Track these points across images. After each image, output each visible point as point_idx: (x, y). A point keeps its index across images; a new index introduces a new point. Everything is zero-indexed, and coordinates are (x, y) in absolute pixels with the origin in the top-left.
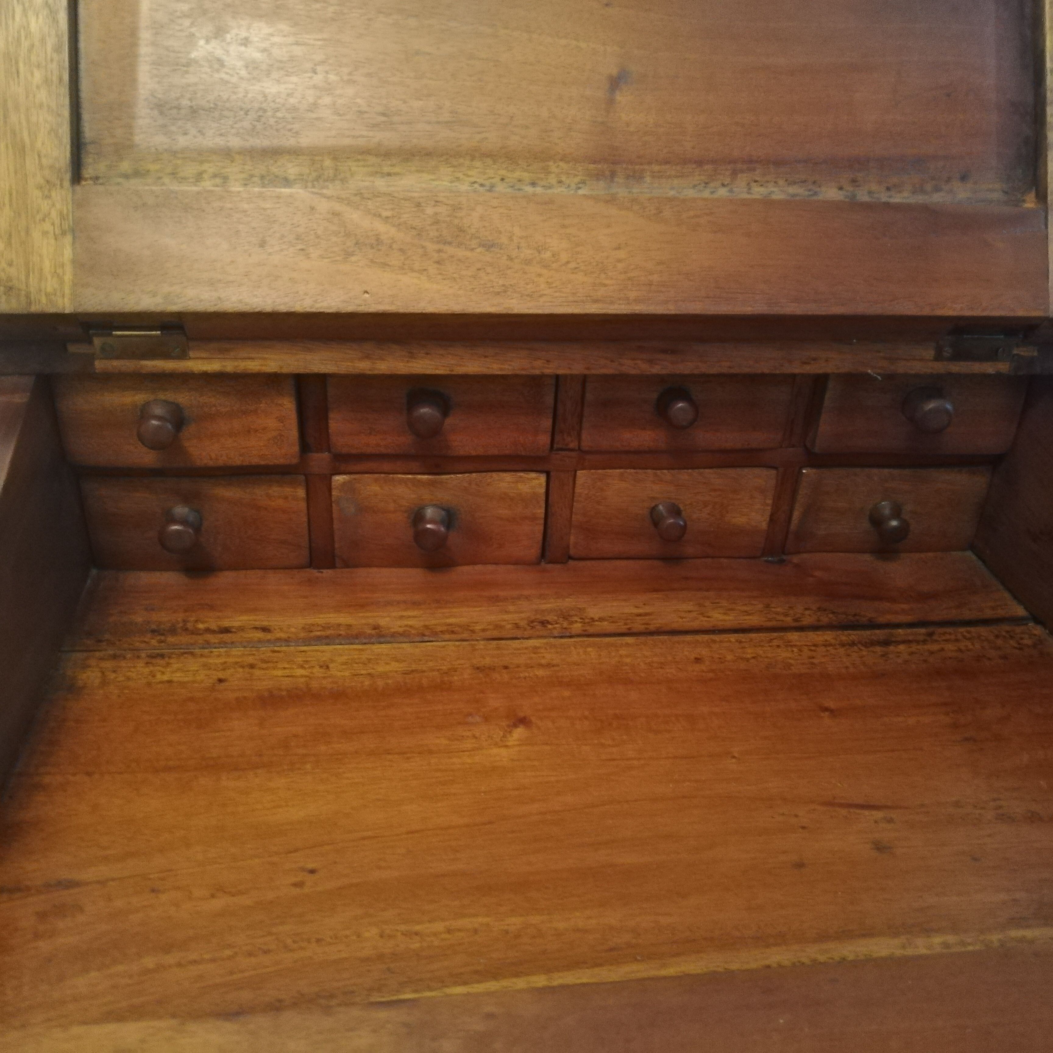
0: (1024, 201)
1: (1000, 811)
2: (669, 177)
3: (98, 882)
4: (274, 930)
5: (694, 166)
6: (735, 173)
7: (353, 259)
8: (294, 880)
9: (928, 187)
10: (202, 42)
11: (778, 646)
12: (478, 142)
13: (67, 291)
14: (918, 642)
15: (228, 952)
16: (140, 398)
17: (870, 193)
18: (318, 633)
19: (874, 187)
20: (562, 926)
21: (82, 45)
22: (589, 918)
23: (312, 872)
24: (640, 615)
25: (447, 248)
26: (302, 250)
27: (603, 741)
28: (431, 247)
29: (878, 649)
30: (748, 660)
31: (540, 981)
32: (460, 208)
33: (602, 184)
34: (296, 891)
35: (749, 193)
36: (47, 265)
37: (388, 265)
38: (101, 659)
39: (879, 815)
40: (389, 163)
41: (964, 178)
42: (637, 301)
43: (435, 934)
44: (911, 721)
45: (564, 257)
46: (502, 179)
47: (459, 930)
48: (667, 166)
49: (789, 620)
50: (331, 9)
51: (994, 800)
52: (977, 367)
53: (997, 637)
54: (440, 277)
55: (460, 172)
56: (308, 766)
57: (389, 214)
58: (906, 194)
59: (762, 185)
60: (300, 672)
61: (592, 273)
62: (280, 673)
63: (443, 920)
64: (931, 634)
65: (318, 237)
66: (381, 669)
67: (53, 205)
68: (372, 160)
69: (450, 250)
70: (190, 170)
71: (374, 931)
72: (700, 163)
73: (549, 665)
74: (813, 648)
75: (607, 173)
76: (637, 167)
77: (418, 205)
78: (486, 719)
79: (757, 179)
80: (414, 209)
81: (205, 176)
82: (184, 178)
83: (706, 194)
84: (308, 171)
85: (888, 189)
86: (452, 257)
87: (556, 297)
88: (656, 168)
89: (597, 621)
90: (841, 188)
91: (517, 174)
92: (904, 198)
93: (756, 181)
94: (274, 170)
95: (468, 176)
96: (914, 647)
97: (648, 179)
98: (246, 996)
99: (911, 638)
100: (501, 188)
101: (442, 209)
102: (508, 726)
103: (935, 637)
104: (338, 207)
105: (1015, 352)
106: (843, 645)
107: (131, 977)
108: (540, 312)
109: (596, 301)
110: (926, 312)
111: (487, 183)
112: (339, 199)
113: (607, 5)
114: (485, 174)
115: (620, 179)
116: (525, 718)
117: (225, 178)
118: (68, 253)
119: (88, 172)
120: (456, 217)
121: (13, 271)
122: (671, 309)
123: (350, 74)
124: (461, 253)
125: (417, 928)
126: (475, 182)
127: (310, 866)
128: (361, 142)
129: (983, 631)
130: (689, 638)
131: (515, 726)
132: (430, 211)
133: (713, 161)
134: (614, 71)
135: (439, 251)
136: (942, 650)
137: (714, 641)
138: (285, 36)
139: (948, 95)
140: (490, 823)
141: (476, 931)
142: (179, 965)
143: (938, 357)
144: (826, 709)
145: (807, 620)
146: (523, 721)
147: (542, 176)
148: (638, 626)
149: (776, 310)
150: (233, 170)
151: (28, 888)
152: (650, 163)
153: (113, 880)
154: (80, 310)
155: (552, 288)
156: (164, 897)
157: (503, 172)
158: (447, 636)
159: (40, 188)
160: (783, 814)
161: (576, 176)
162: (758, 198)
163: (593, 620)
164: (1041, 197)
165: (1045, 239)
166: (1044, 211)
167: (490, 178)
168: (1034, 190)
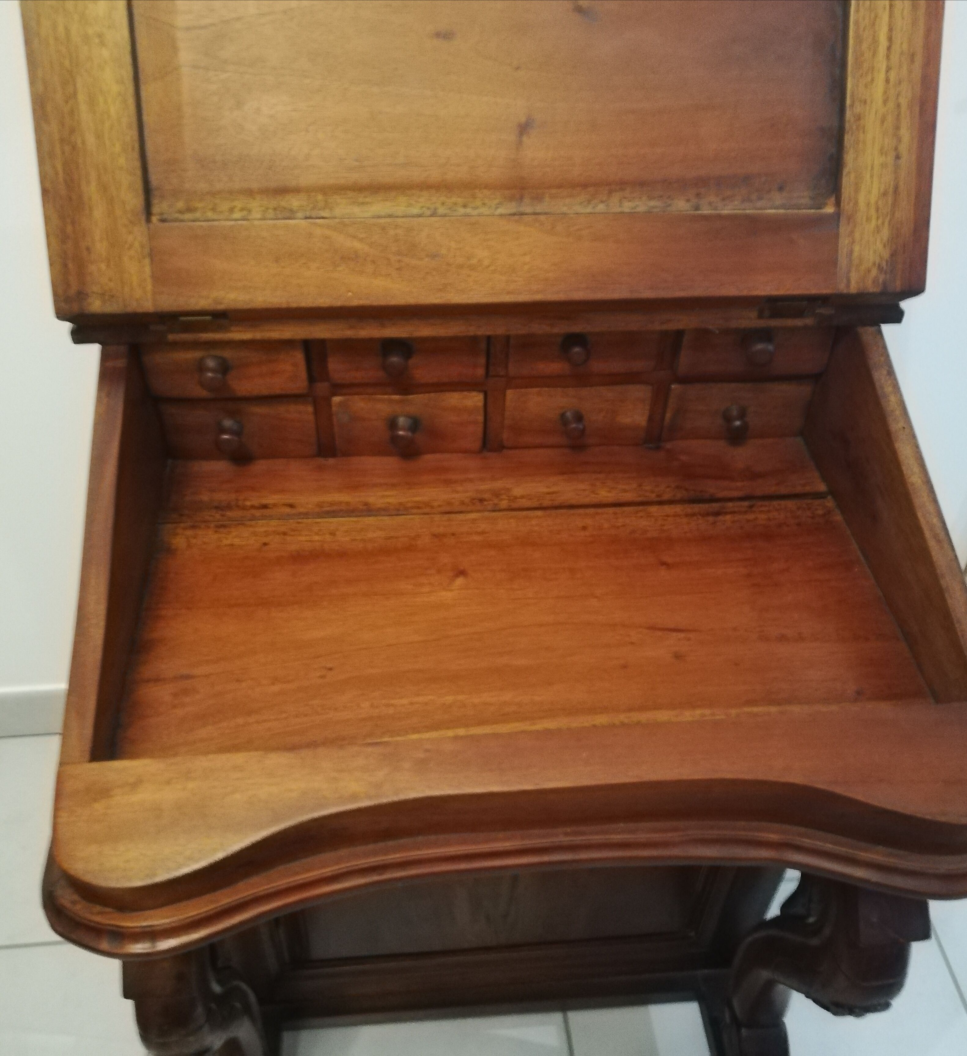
0: (826, 204)
1: (761, 634)
2: (563, 197)
3: (204, 676)
4: (310, 703)
5: (581, 188)
6: (610, 192)
7: (340, 269)
8: (318, 674)
9: (754, 197)
10: (227, 113)
11: (642, 517)
12: (425, 178)
13: (149, 295)
14: (740, 512)
15: (284, 715)
16: (198, 354)
17: (710, 202)
18: (328, 509)
19: (712, 199)
20: (476, 700)
21: (145, 118)
22: (492, 697)
23: (330, 669)
24: (548, 493)
25: (403, 258)
26: (305, 263)
27: (514, 586)
28: (394, 258)
29: (711, 519)
30: (618, 527)
31: (461, 732)
32: (412, 231)
33: (514, 204)
34: (321, 681)
35: (620, 207)
36: (135, 280)
37: (364, 272)
38: (185, 529)
39: (682, 635)
40: (362, 195)
41: (781, 189)
42: (538, 292)
43: (402, 706)
44: (720, 572)
45: (486, 262)
46: (443, 204)
47: (417, 703)
48: (560, 190)
49: (653, 497)
50: (318, 82)
51: (760, 626)
52: (790, 322)
53: (798, 508)
54: (400, 279)
55: (413, 200)
56: (325, 603)
57: (363, 236)
59: (630, 201)
60: (317, 538)
61: (506, 273)
62: (303, 538)
63: (407, 697)
64: (751, 507)
65: (315, 254)
66: (370, 535)
67: (136, 238)
68: (350, 194)
69: (408, 260)
70: (225, 206)
71: (367, 704)
72: (585, 186)
73: (483, 533)
74: (666, 518)
75: (518, 196)
76: (539, 191)
77: (384, 229)
78: (439, 571)
79: (626, 196)
80: (381, 232)
81: (236, 210)
82: (221, 212)
83: (589, 209)
84: (306, 204)
85: (723, 199)
86: (408, 265)
87: (481, 291)
88: (554, 191)
89: (519, 498)
90: (688, 201)
91: (454, 199)
93: (625, 198)
94: (283, 204)
95: (419, 202)
96: (737, 517)
97: (547, 199)
98: (297, 739)
99: (736, 509)
101: (400, 232)
102: (453, 576)
103: (754, 509)
104: (328, 232)
105: (818, 311)
106: (687, 515)
107: (230, 729)
108: (469, 302)
109: (509, 293)
110: (745, 293)
111: (432, 207)
112: (329, 227)
113: (517, 69)
114: (430, 200)
115: (527, 200)
116: (464, 571)
117: (250, 211)
118: (148, 271)
119: (156, 209)
120: (409, 236)
121: (112, 285)
122: (561, 297)
123: (333, 131)
124: (414, 262)
125: (393, 702)
126: (423, 207)
127: (329, 665)
128: (342, 181)
129: (790, 504)
130: (581, 511)
131: (457, 576)
132: (392, 232)
133: (594, 185)
134: (523, 119)
135: (399, 261)
136: (756, 519)
137: (597, 514)
138: (285, 105)
139: (771, 126)
140: (438, 640)
141: (426, 704)
142: (257, 722)
143: (760, 316)
144: (664, 564)
145: (666, 497)
146: (462, 573)
147: (471, 200)
148: (546, 503)
149: (635, 295)
150: (254, 205)
152: (548, 188)
153: (213, 674)
154: (159, 309)
155: (478, 284)
156: (244, 685)
157: (443, 199)
158: (415, 511)
159: (126, 226)
160: (621, 635)
161: (495, 199)
162: (627, 210)
163: (516, 498)
164: (838, 203)
165: (837, 236)
166: (837, 216)
167: (435, 203)
168: (834, 196)
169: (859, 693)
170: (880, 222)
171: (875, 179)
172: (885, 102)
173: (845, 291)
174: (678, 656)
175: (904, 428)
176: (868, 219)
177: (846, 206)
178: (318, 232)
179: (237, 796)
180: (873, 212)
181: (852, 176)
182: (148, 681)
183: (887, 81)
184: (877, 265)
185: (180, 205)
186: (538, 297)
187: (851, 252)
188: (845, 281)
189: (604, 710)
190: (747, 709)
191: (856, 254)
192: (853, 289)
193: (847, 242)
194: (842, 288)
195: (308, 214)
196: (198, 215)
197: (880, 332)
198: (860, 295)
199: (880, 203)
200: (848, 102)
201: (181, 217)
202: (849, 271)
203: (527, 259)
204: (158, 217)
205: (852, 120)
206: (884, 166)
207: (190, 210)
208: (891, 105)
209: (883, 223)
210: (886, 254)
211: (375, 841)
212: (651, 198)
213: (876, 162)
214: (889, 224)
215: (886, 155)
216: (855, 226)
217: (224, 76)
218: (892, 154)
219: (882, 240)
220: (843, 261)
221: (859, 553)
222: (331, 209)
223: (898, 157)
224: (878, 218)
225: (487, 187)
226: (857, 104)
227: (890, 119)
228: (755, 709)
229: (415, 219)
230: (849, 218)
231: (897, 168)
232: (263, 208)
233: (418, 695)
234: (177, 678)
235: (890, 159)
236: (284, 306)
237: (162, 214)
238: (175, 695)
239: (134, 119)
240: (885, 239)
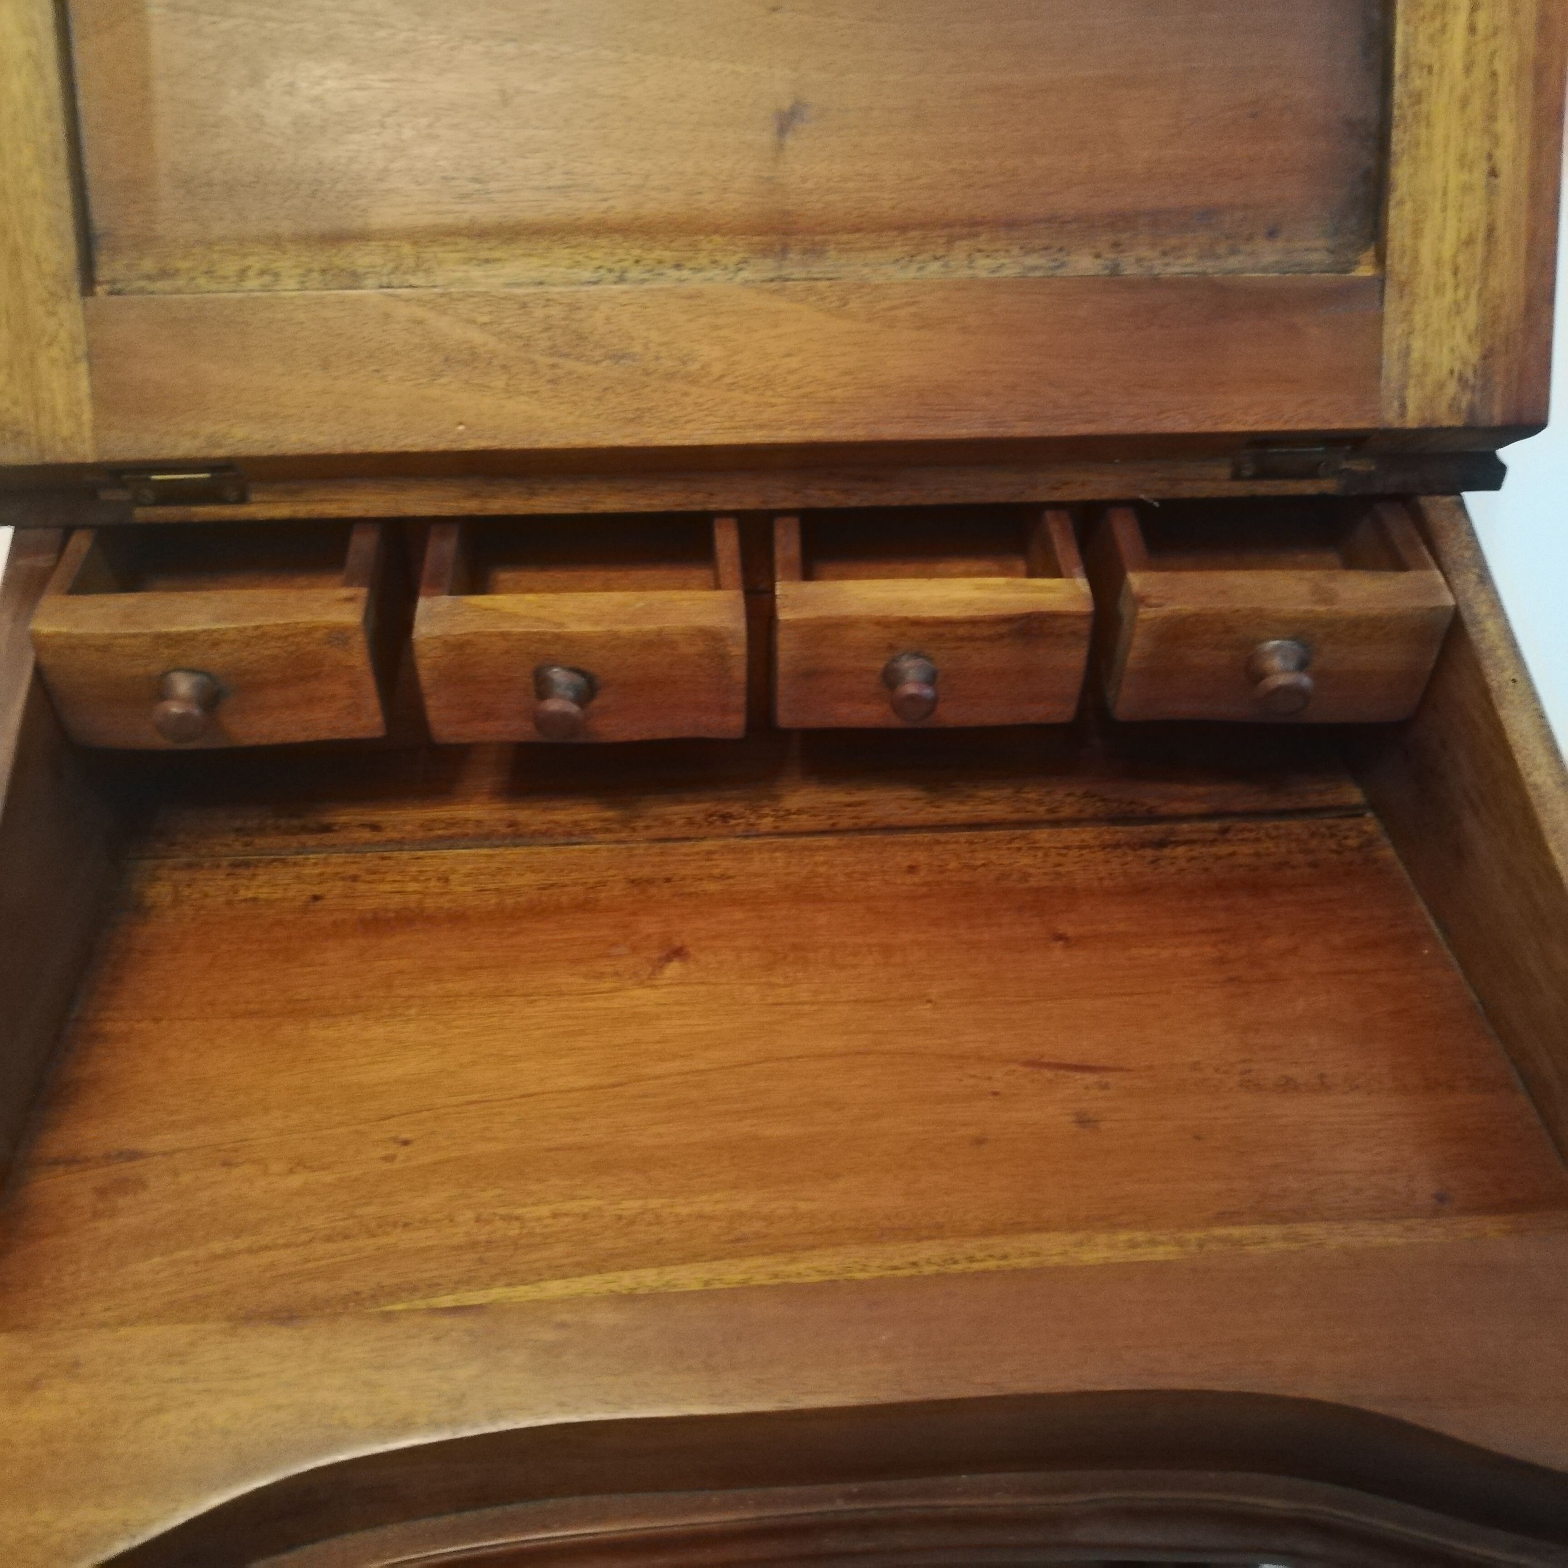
0: (1357, 263)
1: (1247, 1077)
2: (862, 250)
3: (165, 1154)
4: (359, 1211)
5: (895, 233)
6: (951, 241)
7: (443, 380)
8: (383, 1153)
9: (1222, 249)
10: (234, 93)
11: (1019, 849)
12: (603, 212)
13: (87, 433)
14: (1204, 842)
15: (304, 1237)
17: (1139, 260)
18: (440, 832)
19: (1145, 252)
20: (684, 1210)
21: (81, 103)
22: (718, 1202)
23: (406, 1143)
24: (850, 805)
25: (561, 361)
26: (377, 371)
27: (773, 980)
28: (544, 361)
29: (1149, 853)
30: (975, 868)
32: (579, 308)
33: (770, 262)
34: (386, 1166)
35: (971, 268)
36: (61, 403)
37: (488, 387)
38: (175, 869)
39: (1091, 1078)
40: (485, 245)
41: (1272, 234)
42: (815, 425)
43: (539, 1219)
44: (1166, 954)
45: (717, 369)
46: (637, 262)
47: (566, 1215)
48: (857, 235)
49: (1041, 811)
50: (402, 36)
51: (1244, 1061)
52: (1291, 487)
53: (1313, 835)
54: (555, 400)
55: (581, 254)
56: (413, 1011)
57: (486, 319)
58: (1188, 260)
59: (988, 256)
60: (413, 886)
61: (754, 389)
62: (387, 887)
63: (549, 1203)
64: (1224, 831)
65: (397, 353)
66: (514, 881)
67: (61, 325)
68: (464, 243)
69: (570, 364)
70: (230, 267)
71: (470, 1214)
72: (902, 228)
73: (723, 877)
74: (1064, 851)
75: (778, 248)
76: (818, 238)
77: (524, 305)
78: (635, 949)
79: (980, 247)
80: (519, 312)
81: (250, 273)
82: (225, 278)
83: (911, 273)
84: (381, 262)
85: (1164, 254)
86: (570, 373)
87: (709, 423)
88: (845, 238)
89: (794, 814)
90: (1098, 256)
91: (657, 254)
92: (1187, 266)
93: (979, 251)
94: (338, 261)
95: (592, 259)
96: (1197, 850)
97: (833, 254)
98: (320, 1288)
99: (1195, 836)
100: (635, 273)
101: (555, 311)
102: (660, 959)
103: (1229, 836)
104: (419, 312)
105: (1345, 466)
106: (1104, 847)
107: (197, 1263)
108: (687, 443)
109: (761, 427)
110: (1207, 427)
111: (617, 267)
112: (421, 302)
113: (775, 10)
114: (613, 254)
115: (794, 256)
116: (681, 949)
117: (277, 275)
118: (84, 386)
119: (103, 273)
120: (573, 320)
121: (18, 411)
122: (860, 434)
123: (430, 126)
124: (580, 368)
125: (519, 1212)
126: (600, 267)
127: (404, 1136)
128: (448, 219)
129: (1296, 826)
130: (907, 837)
131: (668, 959)
132: (539, 313)
133: (922, 225)
134: (786, 104)
135: (554, 366)
136: (1233, 854)
137: (938, 842)
138: (341, 78)
139: (1254, 116)
140: (621, 1084)
141: (585, 1216)
142: (250, 1251)
143: (1236, 476)
144: (1060, 937)
145: (1066, 812)
146: (678, 953)
147: (690, 254)
148: (845, 822)
149: (1000, 432)
150: (284, 264)
151: (87, 1160)
152: (834, 232)
153: (180, 1150)
154: (107, 458)
155: (703, 410)
156: (236, 1172)
157: (637, 252)
158: (600, 837)
159: (43, 302)
160: (974, 1076)
161: (735, 252)
162: (983, 274)
163: (789, 813)
164: (1381, 259)
165: (1380, 320)
166: (1381, 282)
167: (621, 261)
168: (1373, 248)
169: (1441, 1198)
170: (1461, 293)
171: (1451, 213)
172: (1468, 69)
173: (1397, 424)
174: (1084, 1121)
175: (1514, 681)
176: (1439, 289)
177: (1396, 263)
178: (403, 312)
179: (168, 1418)
180: (1447, 275)
181: (1408, 206)
182: (56, 1162)
183: (1472, 29)
184: (1456, 374)
185: (148, 265)
186: (817, 435)
187: (1407, 352)
188: (1396, 404)
189: (937, 1232)
190: (1219, 1231)
191: (1415, 355)
192: (1412, 421)
193: (1399, 331)
194: (1391, 418)
195: (385, 280)
196: (180, 283)
197: (1461, 506)
198: (1424, 433)
199: (1461, 259)
200: (1398, 69)
201: (151, 286)
202: (1404, 387)
203: (794, 363)
204: (107, 287)
205: (1406, 102)
206: (1467, 188)
207: (164, 274)
208: (1480, 74)
209: (1467, 297)
210: (1473, 354)
211: (459, 1510)
212: (1028, 251)
213: (1453, 185)
214: (1480, 295)
215: (1471, 171)
216: (1413, 302)
217: (226, 25)
218: (1484, 166)
219: (1464, 328)
220: (1391, 369)
221: (1431, 921)
222: (428, 271)
223: (1493, 173)
224: (1457, 287)
225: (717, 229)
226: (1415, 72)
227: (1477, 104)
228: (1236, 1232)
229: (585, 288)
230: (1402, 287)
231: (1491, 191)
232: (300, 271)
233: (573, 1198)
234: (108, 1158)
235: (1479, 176)
236: (339, 450)
237: (113, 282)
238: (101, 1192)
239: (57, 102)
240: (1472, 326)
